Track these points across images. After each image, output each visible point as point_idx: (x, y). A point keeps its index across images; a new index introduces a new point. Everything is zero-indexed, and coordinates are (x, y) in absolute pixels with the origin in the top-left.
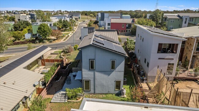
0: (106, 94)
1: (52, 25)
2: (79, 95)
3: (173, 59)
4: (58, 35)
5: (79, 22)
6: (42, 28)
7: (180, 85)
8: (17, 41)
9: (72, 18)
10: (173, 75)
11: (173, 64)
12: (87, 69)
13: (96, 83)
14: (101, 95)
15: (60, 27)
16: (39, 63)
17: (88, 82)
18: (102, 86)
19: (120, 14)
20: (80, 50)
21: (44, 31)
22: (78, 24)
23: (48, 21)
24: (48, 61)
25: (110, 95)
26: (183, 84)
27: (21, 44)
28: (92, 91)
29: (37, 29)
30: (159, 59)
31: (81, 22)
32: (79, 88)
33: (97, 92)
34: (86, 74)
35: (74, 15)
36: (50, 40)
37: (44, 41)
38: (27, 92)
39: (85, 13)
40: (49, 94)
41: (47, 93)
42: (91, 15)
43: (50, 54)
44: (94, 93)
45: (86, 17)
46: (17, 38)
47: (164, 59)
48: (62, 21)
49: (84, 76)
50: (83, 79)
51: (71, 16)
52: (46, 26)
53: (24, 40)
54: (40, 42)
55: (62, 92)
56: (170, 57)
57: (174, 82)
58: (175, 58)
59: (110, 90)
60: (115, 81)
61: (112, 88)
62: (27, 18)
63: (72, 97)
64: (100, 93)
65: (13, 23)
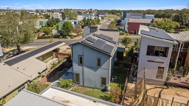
0: (93, 88)
1: (77, 23)
2: (71, 86)
3: (163, 63)
4: (78, 33)
5: (105, 21)
6: (66, 25)
7: (169, 91)
8: (46, 36)
9: (98, 17)
10: (164, 79)
11: (163, 68)
12: (77, 63)
13: (85, 77)
14: (89, 89)
15: (83, 25)
16: (53, 55)
17: (78, 75)
18: (90, 80)
19: (142, 14)
20: (71, 46)
21: (67, 28)
22: (103, 23)
23: (74, 19)
24: (61, 54)
25: (96, 90)
26: (174, 91)
27: (48, 38)
28: (81, 84)
29: (62, 26)
30: (148, 61)
31: (106, 21)
32: (70, 79)
33: (85, 85)
34: (76, 68)
35: (101, 14)
36: (72, 36)
37: (67, 37)
38: (31, 77)
39: (113, 12)
40: (49, 82)
41: (47, 80)
42: (118, 14)
43: (66, 48)
44: (83, 86)
45: (113, 15)
46: (46, 33)
47: (153, 61)
48: (86, 19)
49: (74, 69)
50: (74, 72)
51: (98, 14)
52: (69, 24)
53: (52, 35)
54: (63, 38)
55: (58, 81)
56: (160, 60)
57: (165, 87)
58: (166, 61)
59: (96, 86)
60: (101, 78)
61: (99, 84)
62: (59, 16)
63: (64, 86)
64: (88, 86)
65: (47, 20)
